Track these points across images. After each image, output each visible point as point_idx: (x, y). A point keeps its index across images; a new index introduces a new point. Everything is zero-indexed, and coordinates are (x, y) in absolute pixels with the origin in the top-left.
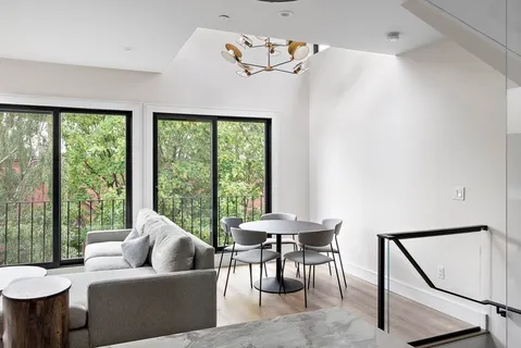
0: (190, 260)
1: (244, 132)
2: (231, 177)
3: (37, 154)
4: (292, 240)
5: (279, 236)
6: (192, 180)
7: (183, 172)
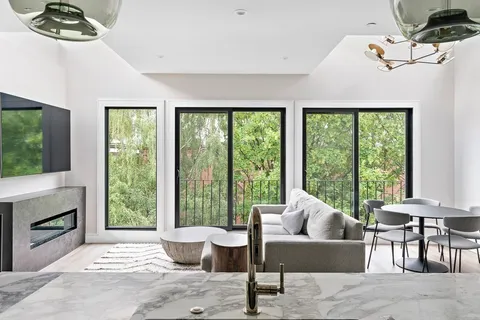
0: (342, 231)
1: (380, 120)
2: (367, 164)
3: (204, 143)
4: (435, 225)
5: (422, 220)
6: (330, 165)
7: (321, 158)
